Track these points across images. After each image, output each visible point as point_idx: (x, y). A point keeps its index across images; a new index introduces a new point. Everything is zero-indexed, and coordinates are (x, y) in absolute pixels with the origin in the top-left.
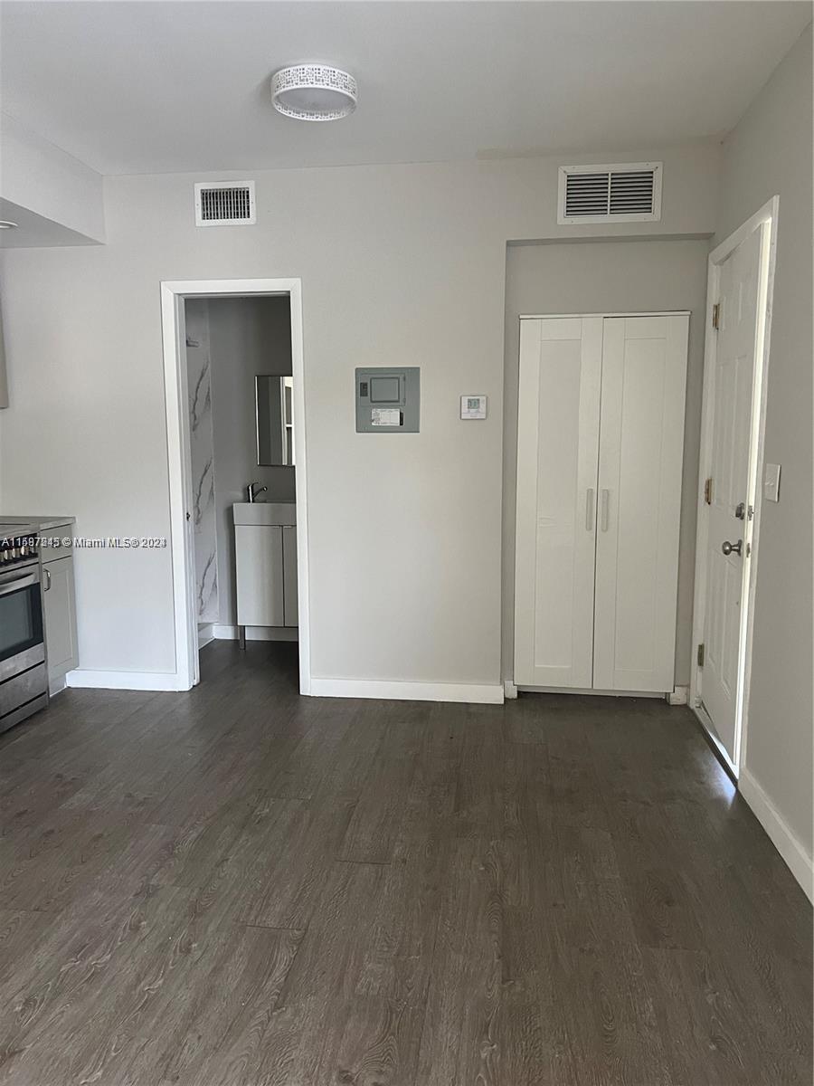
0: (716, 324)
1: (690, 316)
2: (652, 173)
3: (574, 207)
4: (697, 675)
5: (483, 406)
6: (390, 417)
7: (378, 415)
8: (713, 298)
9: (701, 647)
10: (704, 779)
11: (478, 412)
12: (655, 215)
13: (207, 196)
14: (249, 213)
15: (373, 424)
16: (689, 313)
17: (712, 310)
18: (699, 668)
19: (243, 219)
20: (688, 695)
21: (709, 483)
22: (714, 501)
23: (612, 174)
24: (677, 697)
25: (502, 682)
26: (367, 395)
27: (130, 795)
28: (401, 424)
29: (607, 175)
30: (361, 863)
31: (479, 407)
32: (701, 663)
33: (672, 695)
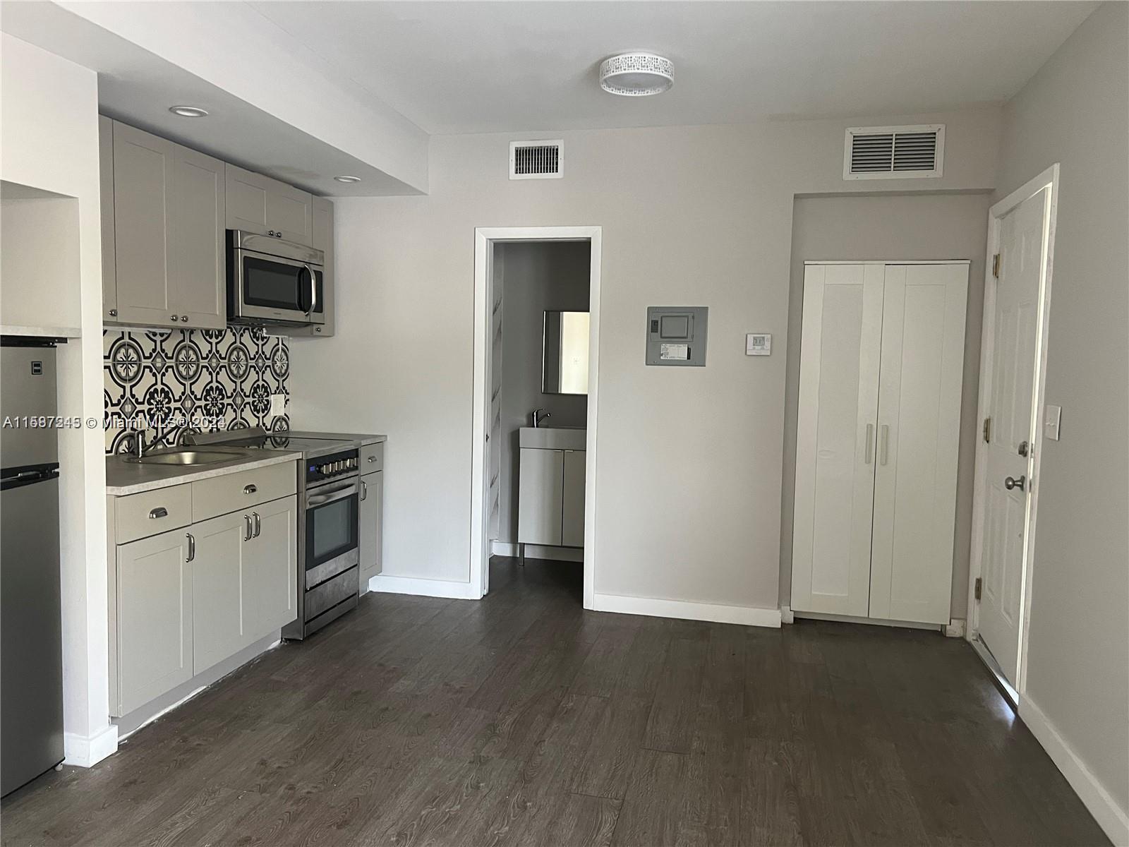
0: (996, 274)
1: (970, 264)
2: (935, 134)
3: (859, 164)
4: (974, 609)
5: (768, 345)
6: (679, 351)
7: (667, 349)
8: (993, 250)
9: (979, 581)
10: (984, 704)
11: (763, 349)
12: (937, 172)
13: (520, 153)
14: (557, 168)
15: (662, 358)
16: (969, 262)
17: (992, 260)
18: (976, 601)
19: (552, 174)
20: (965, 628)
21: (988, 422)
22: (993, 438)
23: (896, 135)
24: (954, 630)
25: (779, 607)
26: (657, 332)
27: (446, 684)
28: (689, 358)
29: (892, 135)
30: (663, 752)
31: (764, 345)
32: (978, 597)
33: (948, 627)
